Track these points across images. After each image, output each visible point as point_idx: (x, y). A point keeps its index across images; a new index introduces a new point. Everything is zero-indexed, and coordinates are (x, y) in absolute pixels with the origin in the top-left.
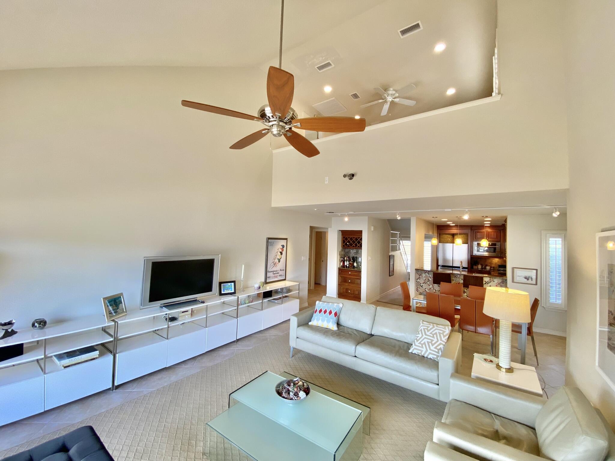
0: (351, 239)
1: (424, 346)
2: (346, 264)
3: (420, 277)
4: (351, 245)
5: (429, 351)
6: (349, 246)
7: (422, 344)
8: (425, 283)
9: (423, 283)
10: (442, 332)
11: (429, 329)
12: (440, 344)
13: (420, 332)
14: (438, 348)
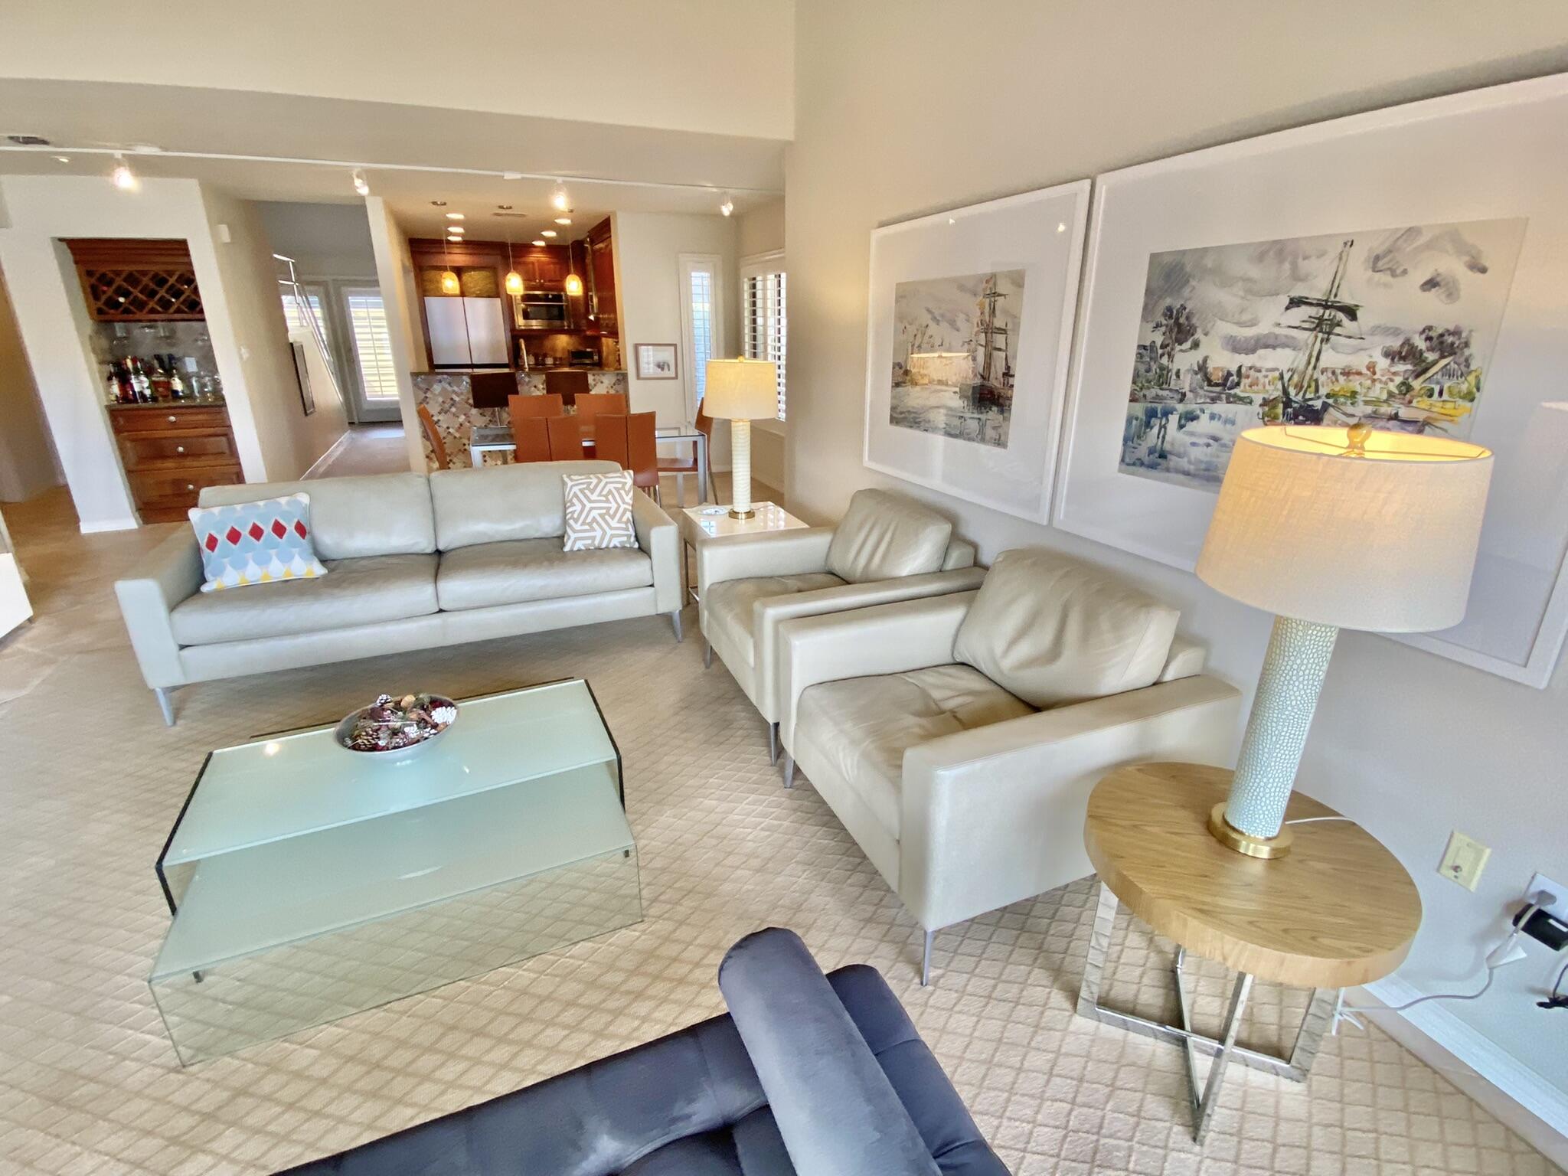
0: (131, 279)
1: (595, 525)
2: (137, 389)
3: (426, 397)
4: (141, 305)
5: (609, 532)
6: (127, 311)
7: (590, 524)
8: (446, 413)
9: (440, 413)
10: (620, 486)
11: (592, 487)
12: (625, 510)
13: (575, 500)
14: (624, 519)
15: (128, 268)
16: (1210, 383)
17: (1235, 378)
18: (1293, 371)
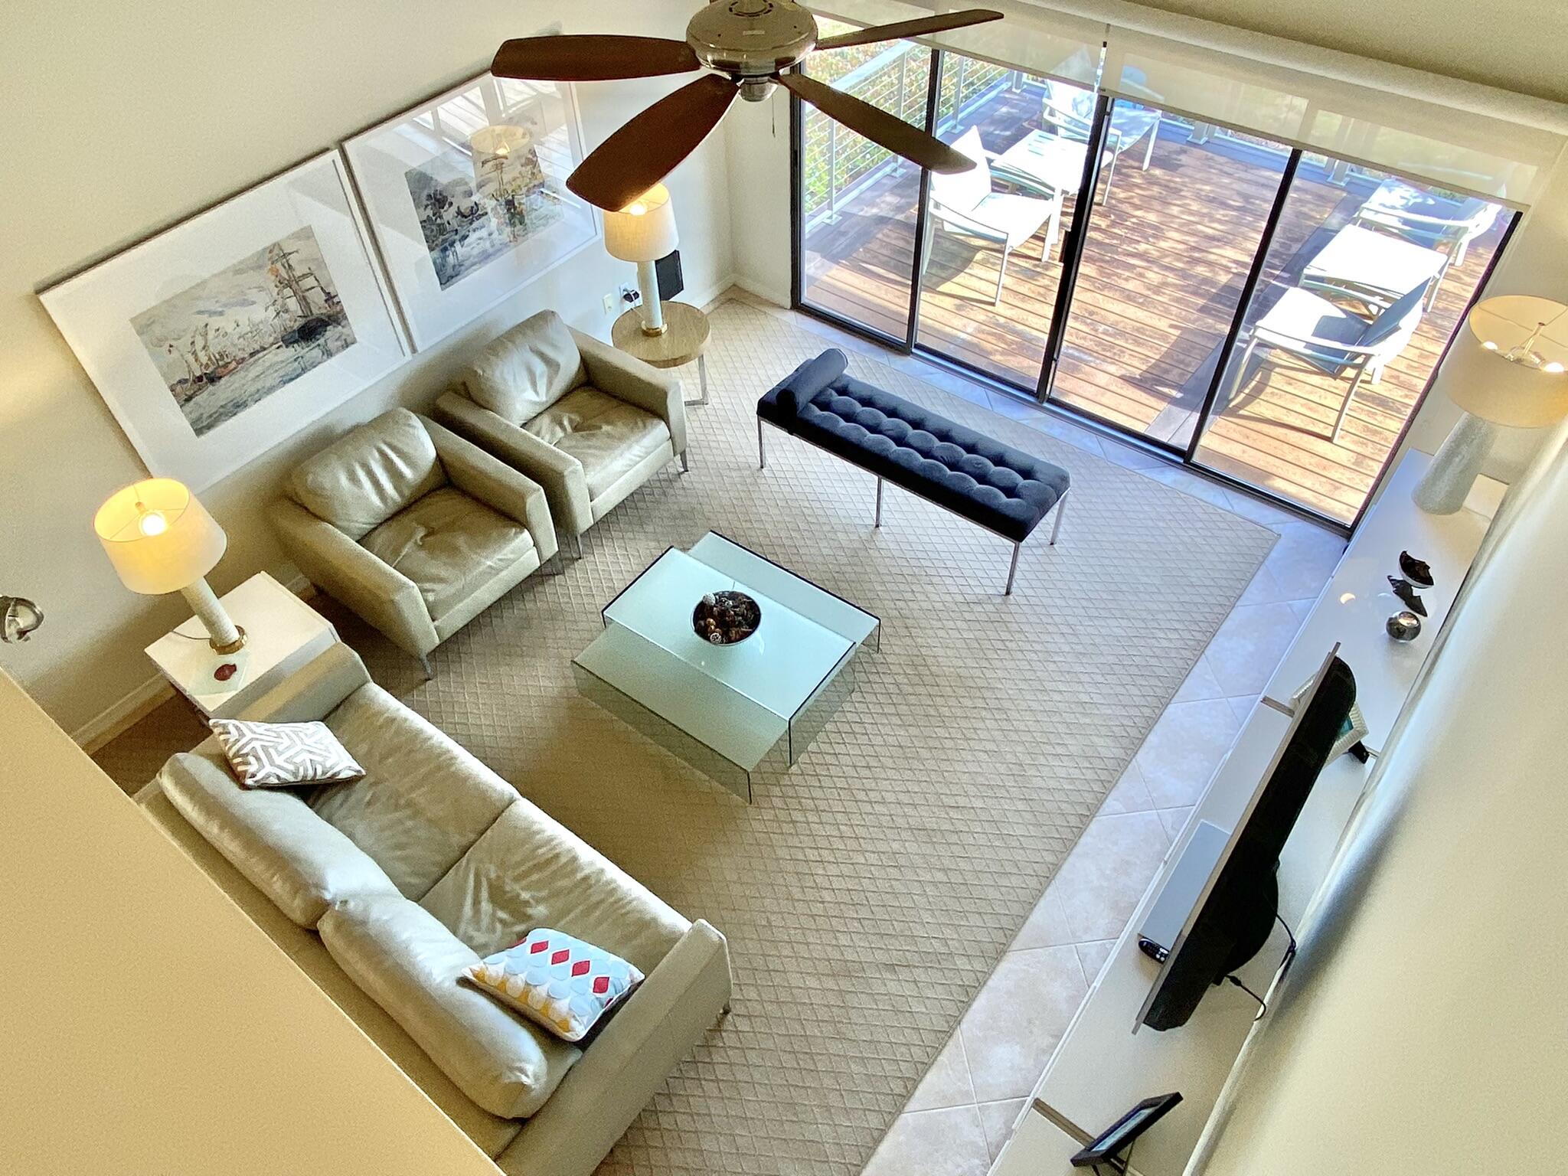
16: (466, 217)
17: (475, 207)
18: (496, 190)
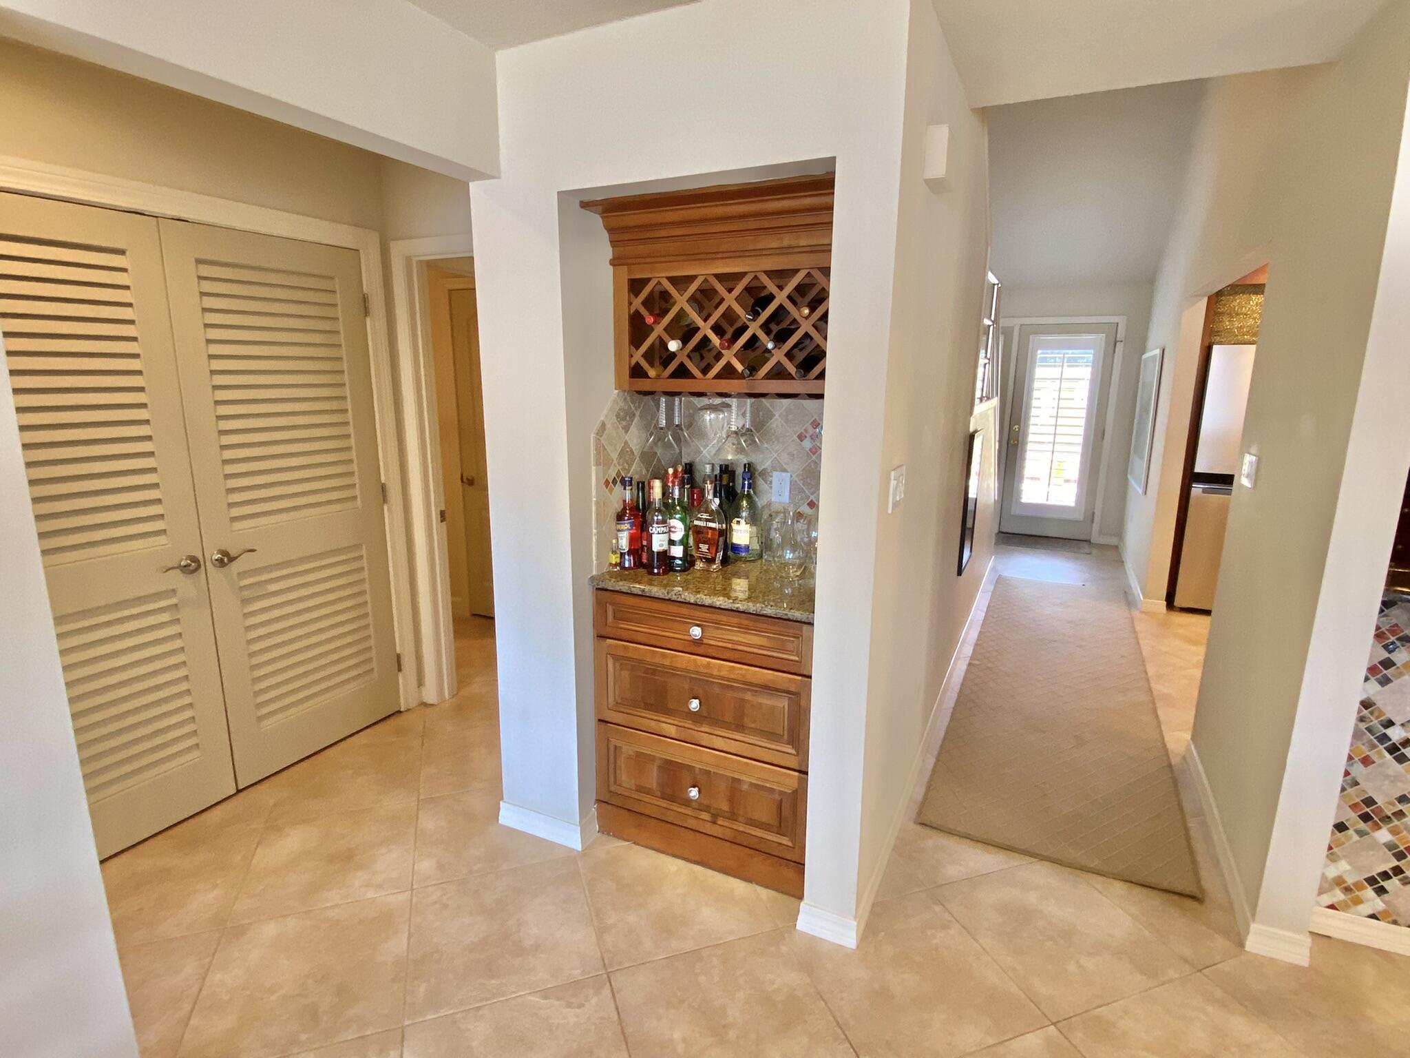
2: (659, 540)
15: (704, 271)
